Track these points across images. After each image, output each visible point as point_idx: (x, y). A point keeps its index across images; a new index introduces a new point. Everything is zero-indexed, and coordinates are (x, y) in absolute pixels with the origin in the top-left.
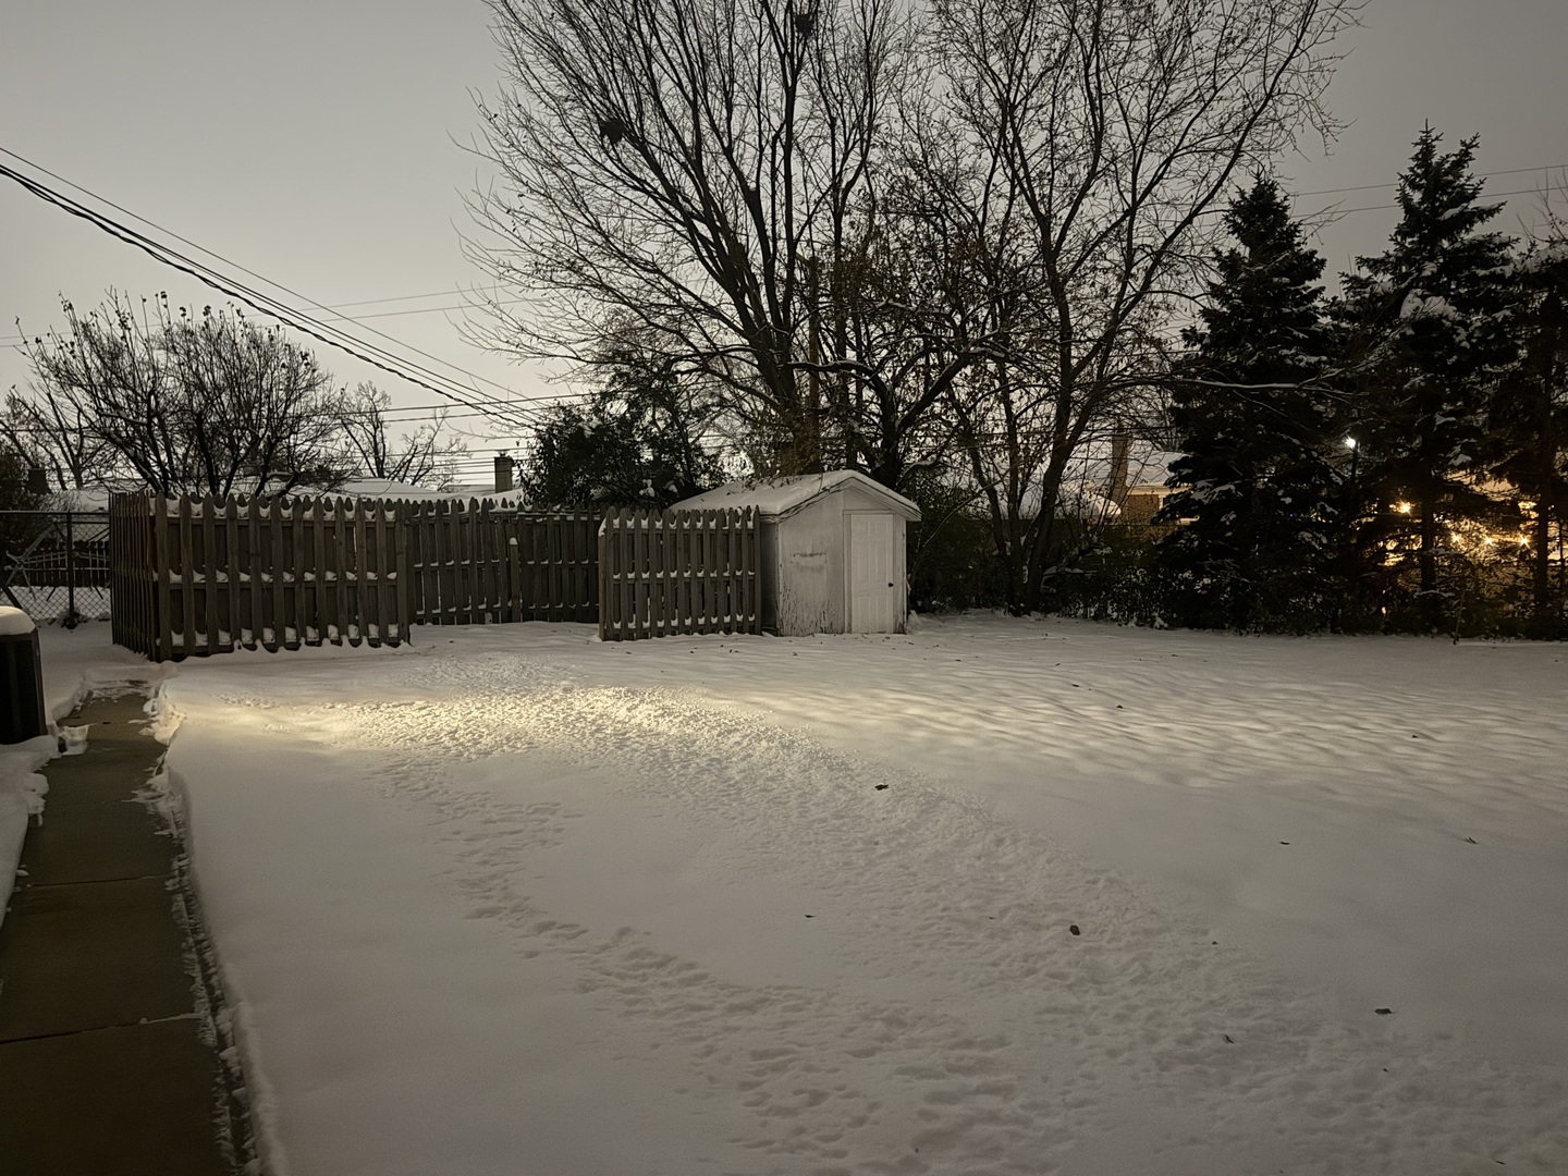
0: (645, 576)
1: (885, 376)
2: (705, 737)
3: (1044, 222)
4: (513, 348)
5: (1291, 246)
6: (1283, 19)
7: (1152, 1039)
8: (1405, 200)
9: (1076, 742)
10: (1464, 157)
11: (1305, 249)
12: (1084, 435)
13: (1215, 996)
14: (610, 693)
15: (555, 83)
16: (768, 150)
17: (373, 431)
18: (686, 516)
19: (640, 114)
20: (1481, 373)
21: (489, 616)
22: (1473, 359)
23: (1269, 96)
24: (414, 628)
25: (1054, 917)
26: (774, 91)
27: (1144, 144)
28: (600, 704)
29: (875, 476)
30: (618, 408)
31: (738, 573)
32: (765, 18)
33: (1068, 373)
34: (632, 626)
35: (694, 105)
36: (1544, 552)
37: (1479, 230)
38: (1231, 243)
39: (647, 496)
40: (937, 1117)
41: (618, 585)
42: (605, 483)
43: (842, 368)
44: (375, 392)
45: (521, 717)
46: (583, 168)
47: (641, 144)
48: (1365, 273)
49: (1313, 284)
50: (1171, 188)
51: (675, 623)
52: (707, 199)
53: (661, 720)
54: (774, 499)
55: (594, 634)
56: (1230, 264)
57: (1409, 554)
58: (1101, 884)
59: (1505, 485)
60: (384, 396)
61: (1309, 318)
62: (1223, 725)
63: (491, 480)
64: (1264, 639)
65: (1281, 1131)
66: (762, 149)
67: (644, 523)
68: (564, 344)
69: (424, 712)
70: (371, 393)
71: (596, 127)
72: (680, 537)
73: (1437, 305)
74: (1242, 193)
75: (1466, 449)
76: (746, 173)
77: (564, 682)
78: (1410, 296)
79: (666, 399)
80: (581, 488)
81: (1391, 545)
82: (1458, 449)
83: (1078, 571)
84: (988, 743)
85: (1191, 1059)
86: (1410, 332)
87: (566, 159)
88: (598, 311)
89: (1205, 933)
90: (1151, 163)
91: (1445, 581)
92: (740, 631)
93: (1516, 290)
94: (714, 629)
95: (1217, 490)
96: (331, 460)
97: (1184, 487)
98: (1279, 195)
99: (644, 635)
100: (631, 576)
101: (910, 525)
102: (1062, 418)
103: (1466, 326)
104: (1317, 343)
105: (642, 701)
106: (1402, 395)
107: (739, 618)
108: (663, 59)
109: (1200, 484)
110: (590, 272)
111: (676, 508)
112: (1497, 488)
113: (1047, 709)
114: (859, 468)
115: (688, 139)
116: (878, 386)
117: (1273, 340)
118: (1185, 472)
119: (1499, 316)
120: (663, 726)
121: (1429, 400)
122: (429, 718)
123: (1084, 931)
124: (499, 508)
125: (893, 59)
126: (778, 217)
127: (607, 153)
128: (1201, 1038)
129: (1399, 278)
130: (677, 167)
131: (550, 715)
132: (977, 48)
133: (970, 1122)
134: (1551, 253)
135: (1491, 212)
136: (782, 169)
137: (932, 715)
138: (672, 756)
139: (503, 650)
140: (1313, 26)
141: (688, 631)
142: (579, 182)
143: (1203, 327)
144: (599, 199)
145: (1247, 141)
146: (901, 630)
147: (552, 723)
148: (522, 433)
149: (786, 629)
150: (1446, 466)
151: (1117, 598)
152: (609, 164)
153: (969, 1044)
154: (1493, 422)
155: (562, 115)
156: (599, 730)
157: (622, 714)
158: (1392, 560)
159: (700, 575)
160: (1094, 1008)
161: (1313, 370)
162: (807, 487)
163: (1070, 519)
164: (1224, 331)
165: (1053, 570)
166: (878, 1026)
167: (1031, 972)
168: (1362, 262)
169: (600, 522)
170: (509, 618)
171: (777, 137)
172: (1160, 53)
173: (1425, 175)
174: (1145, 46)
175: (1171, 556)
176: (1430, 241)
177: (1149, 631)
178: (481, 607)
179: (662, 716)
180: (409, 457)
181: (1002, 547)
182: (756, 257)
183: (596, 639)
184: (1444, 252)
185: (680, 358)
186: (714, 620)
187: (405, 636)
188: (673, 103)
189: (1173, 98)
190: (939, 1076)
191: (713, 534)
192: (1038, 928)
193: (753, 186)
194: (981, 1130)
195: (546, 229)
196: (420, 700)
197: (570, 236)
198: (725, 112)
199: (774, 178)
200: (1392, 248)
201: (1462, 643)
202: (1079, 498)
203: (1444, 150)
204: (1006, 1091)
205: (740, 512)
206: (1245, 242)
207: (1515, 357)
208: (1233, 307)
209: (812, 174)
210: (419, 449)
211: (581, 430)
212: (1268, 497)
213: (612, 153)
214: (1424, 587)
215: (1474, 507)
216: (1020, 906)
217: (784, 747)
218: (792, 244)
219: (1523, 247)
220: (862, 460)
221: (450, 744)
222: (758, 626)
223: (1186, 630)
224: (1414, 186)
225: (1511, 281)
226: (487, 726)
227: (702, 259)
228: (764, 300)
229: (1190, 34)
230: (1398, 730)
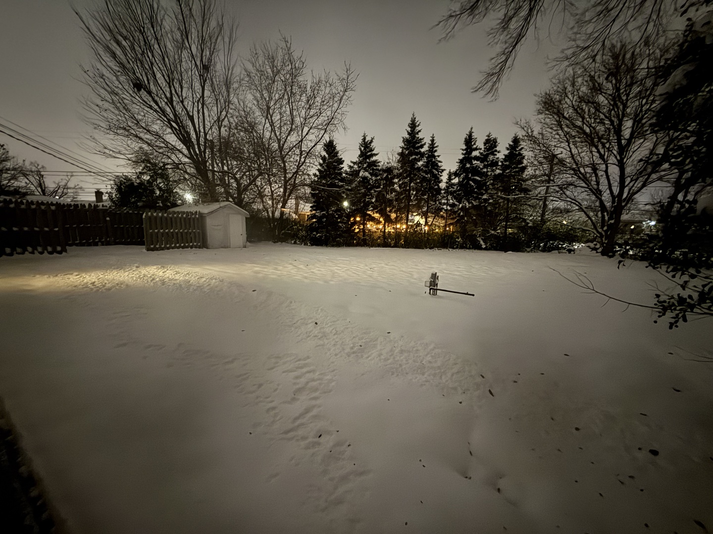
0: (161, 231)
1: (238, 176)
2: (193, 280)
3: (279, 141)
4: (102, 154)
5: (337, 156)
6: (336, 99)
7: (343, 349)
8: (360, 149)
9: (301, 275)
10: (371, 141)
11: (340, 157)
12: (290, 198)
13: (354, 335)
14: (155, 267)
15: (112, 64)
16: (196, 104)
17: (39, 179)
18: (174, 213)
19: (149, 83)
20: (374, 190)
21: (100, 243)
22: (373, 187)
23: (333, 118)
24: (67, 247)
25: (310, 321)
26: (197, 86)
27: (304, 124)
28: (151, 271)
29: (236, 204)
30: (146, 178)
31: (194, 231)
32: (193, 62)
33: (286, 182)
34: (158, 246)
35: (169, 84)
36: (385, 230)
37: (374, 158)
38: (324, 153)
39: (159, 206)
40: (298, 384)
41: (151, 234)
42: (143, 201)
43: (224, 172)
44: (38, 165)
45: (121, 276)
46: (126, 96)
47: (149, 93)
48: (352, 165)
49: (342, 166)
50: (311, 137)
51: (173, 245)
52: (175, 115)
53: (176, 275)
54: (205, 209)
55: (143, 249)
56: (324, 158)
57: (360, 229)
58: (319, 311)
59: (378, 215)
60: (43, 167)
61: (341, 174)
62: (332, 268)
63: (94, 199)
64: (332, 248)
65: (380, 367)
66: (194, 104)
67: (160, 214)
68: (123, 154)
69: (78, 276)
70: (36, 165)
71: (131, 84)
72: (173, 219)
73: (367, 174)
74: (326, 141)
75: (372, 207)
76: (188, 109)
77: (136, 265)
78: (361, 171)
79: (165, 177)
80: (134, 203)
81: (357, 227)
82: (370, 206)
83: (289, 232)
84: (279, 276)
85: (354, 353)
86: (361, 179)
87: (120, 92)
88: (136, 145)
89: (346, 320)
90: (306, 129)
91: (367, 235)
92: (196, 247)
93: (381, 172)
94: (187, 247)
95: (322, 213)
96: (19, 187)
97: (314, 212)
98: (335, 143)
99: (162, 249)
100: (156, 231)
101: (246, 218)
102: (285, 192)
103: (372, 180)
104: (343, 180)
105: (168, 270)
106: (360, 194)
107: (195, 244)
108: (157, 67)
109: (318, 211)
110: (133, 132)
111: (171, 210)
112: (377, 215)
113: (291, 267)
114: (230, 201)
115: (168, 95)
116: (236, 179)
117: (333, 178)
118: (314, 208)
119: (378, 178)
120: (177, 277)
121: (365, 195)
122: (81, 279)
123: (319, 323)
124: (101, 207)
125: (235, 85)
126: (200, 125)
127: (136, 94)
128: (355, 347)
129: (359, 167)
130: (163, 103)
131: (133, 276)
132: (259, 89)
133: (307, 383)
134: (388, 165)
135: (377, 154)
136: (201, 110)
137: (262, 269)
138: (183, 286)
139: (108, 255)
140: (342, 102)
141: (178, 248)
142: (126, 101)
143: (318, 173)
144: (135, 108)
145: (328, 128)
146: (245, 247)
147: (134, 278)
148: (109, 183)
149: (210, 247)
150: (368, 210)
151: (299, 238)
152: (137, 97)
153: (299, 360)
154: (376, 201)
155: (117, 76)
156: (153, 279)
157: (161, 274)
158: (357, 230)
159: (181, 231)
160: (328, 343)
161: (342, 186)
162: (215, 206)
163: (287, 219)
164: (323, 174)
165: (283, 231)
166: (273, 360)
167: (309, 336)
168: (352, 162)
169: (143, 214)
170: (108, 244)
171: (199, 101)
172: (308, 101)
173: (364, 144)
174: (304, 98)
175: (311, 228)
176: (365, 159)
177: (306, 246)
178: (96, 241)
179: (176, 274)
180: (56, 189)
181: (270, 225)
182: (193, 136)
183: (144, 250)
184: (368, 162)
185: (168, 164)
186: (187, 245)
187: (64, 250)
188: (161, 81)
189: (311, 113)
190: (294, 371)
191: (185, 219)
192: (307, 324)
193: (191, 114)
194: (311, 384)
195: (113, 115)
196: (76, 272)
197: (123, 119)
198: (180, 89)
199: (198, 113)
200: (357, 160)
201: (371, 248)
202: (289, 213)
203: (368, 139)
204: (313, 371)
205: (194, 212)
206: (327, 153)
207: (380, 188)
208: (325, 169)
209: (211, 114)
210: (61, 187)
211: (133, 183)
212: (333, 215)
213: (138, 94)
214: (363, 236)
215: (372, 219)
216: (302, 319)
217: (221, 281)
218: (206, 134)
219: (382, 163)
220: (231, 200)
221: (93, 287)
222: (201, 246)
223: (315, 246)
224: (362, 146)
225: (380, 171)
226: (108, 280)
227: (174, 133)
228: (197, 150)
229: (315, 97)
230: (367, 268)
